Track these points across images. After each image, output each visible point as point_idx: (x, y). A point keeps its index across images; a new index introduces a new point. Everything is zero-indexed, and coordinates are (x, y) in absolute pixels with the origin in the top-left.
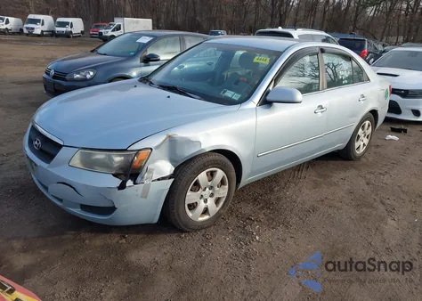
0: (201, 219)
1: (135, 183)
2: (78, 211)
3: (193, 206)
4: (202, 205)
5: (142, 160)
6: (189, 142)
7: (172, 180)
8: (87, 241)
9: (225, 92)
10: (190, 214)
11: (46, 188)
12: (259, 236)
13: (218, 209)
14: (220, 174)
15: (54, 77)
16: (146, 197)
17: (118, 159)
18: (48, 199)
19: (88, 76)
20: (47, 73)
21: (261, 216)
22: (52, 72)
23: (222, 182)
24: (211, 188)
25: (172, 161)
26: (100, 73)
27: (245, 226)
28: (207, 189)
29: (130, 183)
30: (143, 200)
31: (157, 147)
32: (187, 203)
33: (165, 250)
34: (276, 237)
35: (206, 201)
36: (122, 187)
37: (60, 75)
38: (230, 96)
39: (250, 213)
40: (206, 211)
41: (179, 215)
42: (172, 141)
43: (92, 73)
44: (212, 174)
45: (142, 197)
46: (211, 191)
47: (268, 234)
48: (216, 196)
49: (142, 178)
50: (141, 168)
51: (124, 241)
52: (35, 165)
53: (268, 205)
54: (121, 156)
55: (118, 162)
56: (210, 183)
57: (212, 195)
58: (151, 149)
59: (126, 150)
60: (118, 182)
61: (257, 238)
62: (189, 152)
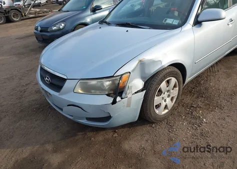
0: (163, 113)
1: (122, 98)
2: (84, 121)
3: (158, 106)
4: (164, 104)
5: (125, 82)
6: (153, 62)
7: (145, 91)
8: (93, 139)
9: (166, 20)
10: (157, 111)
11: (62, 110)
12: (205, 118)
13: (173, 104)
14: (174, 80)
15: (41, 31)
16: (130, 107)
17: (107, 83)
18: (63, 116)
19: (61, 27)
20: (36, 29)
21: (200, 103)
22: (39, 29)
23: (175, 86)
24: (168, 91)
25: (142, 78)
26: (68, 24)
27: (192, 113)
28: (166, 93)
29: (118, 99)
30: (128, 108)
31: (133, 70)
32: (155, 105)
33: (146, 138)
34: (217, 117)
35: (165, 101)
36: (114, 102)
37: (44, 29)
38: (171, 23)
39: (191, 102)
40: (166, 107)
41: (151, 113)
42: (142, 64)
43: (63, 25)
44: (168, 82)
45: (127, 106)
46: (168, 94)
47: (210, 116)
48: (171, 96)
49: (126, 94)
50: (124, 87)
51: (116, 135)
52: (50, 94)
53: (200, 95)
54: (109, 81)
55: (108, 86)
56: (168, 89)
57: (169, 96)
58: (130, 73)
59: (113, 76)
60: (111, 100)
61: (204, 120)
62: (154, 70)
